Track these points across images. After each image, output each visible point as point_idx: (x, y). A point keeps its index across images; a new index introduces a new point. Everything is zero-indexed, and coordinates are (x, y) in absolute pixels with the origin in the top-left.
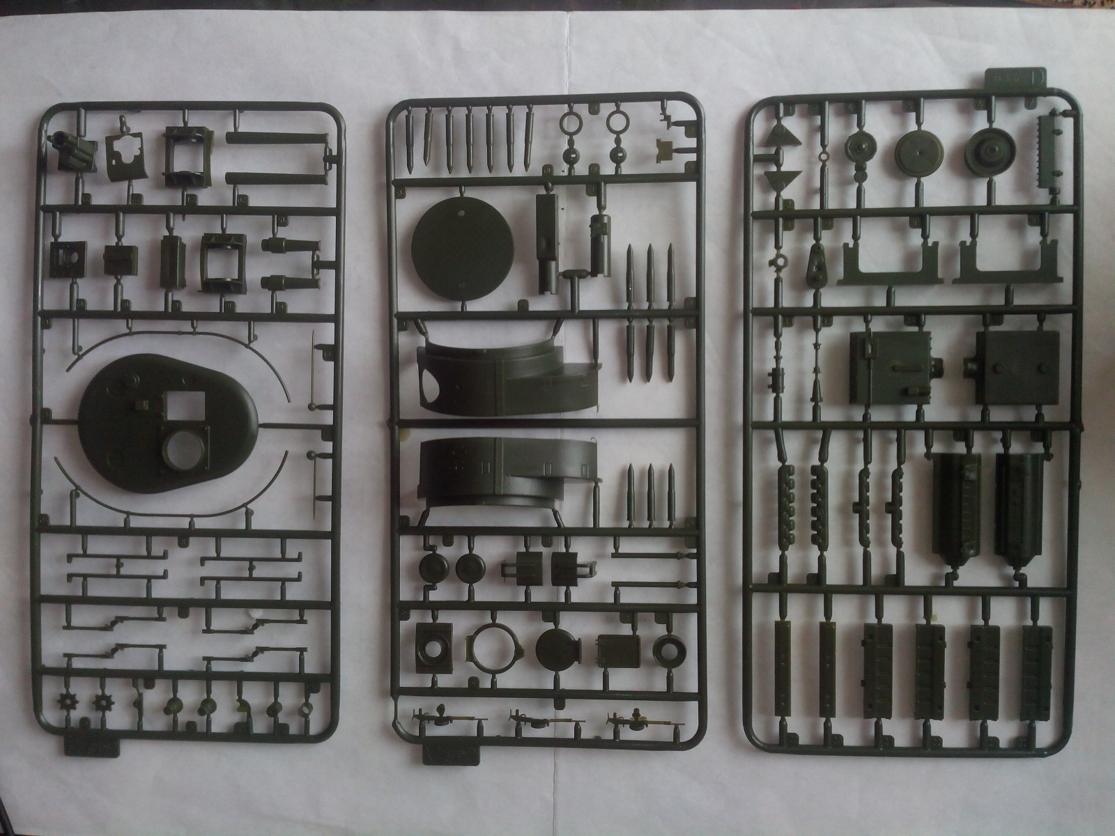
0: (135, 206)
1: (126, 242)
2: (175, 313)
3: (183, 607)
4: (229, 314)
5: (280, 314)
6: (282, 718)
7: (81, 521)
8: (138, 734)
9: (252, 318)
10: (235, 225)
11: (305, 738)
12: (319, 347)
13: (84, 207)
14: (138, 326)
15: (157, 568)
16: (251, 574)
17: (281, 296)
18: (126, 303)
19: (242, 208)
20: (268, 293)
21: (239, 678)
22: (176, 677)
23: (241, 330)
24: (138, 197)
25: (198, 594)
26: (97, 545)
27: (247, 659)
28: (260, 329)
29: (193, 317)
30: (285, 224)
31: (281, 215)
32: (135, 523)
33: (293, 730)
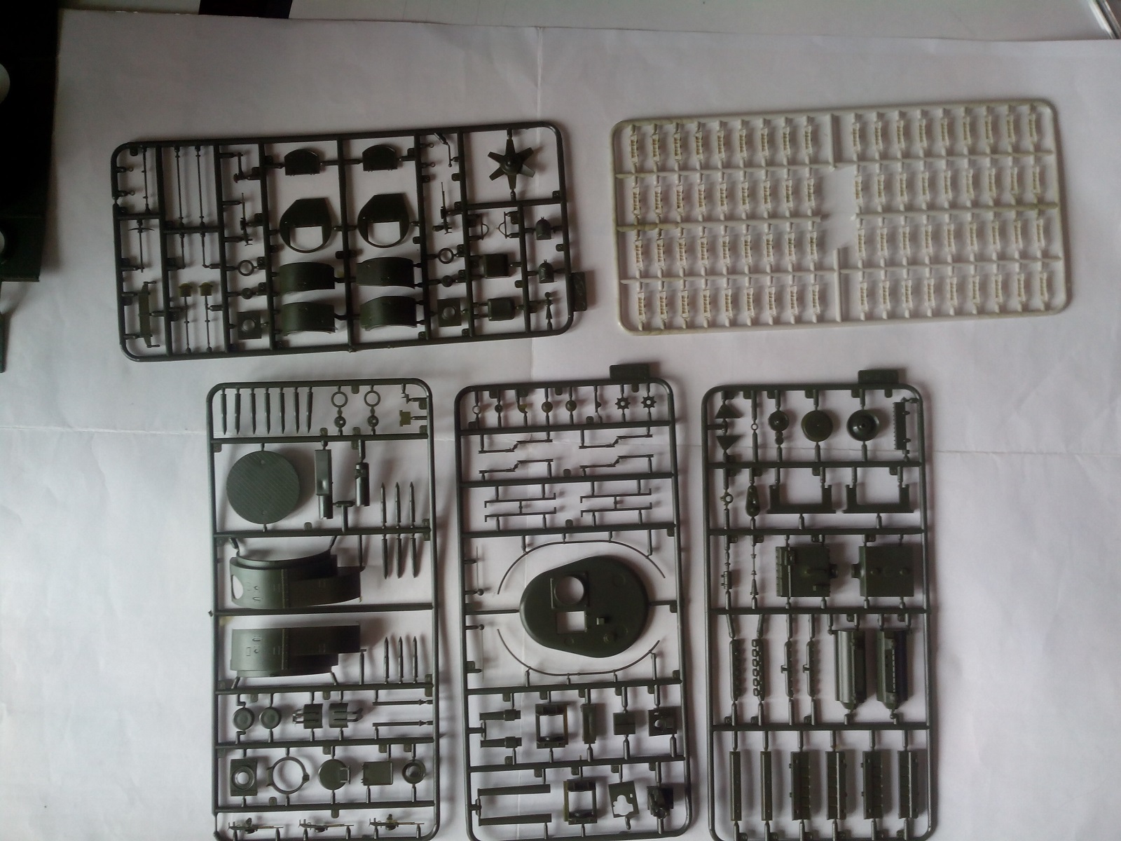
0: (616, 763)
1: (622, 738)
2: (584, 688)
3: (568, 477)
4: (544, 690)
5: (508, 692)
6: (495, 402)
7: (644, 533)
8: (597, 383)
9: (528, 688)
10: (543, 755)
11: (479, 389)
12: (479, 671)
13: (655, 760)
14: (610, 677)
15: (588, 504)
16: (521, 503)
17: (508, 705)
18: (619, 693)
19: (539, 768)
20: (517, 708)
21: (525, 428)
22: (571, 426)
23: (535, 679)
24: (615, 770)
25: (558, 487)
26: (632, 516)
27: (522, 443)
28: (521, 680)
29: (569, 686)
30: (508, 758)
31: (510, 765)
32: (605, 535)
33: (486, 394)
